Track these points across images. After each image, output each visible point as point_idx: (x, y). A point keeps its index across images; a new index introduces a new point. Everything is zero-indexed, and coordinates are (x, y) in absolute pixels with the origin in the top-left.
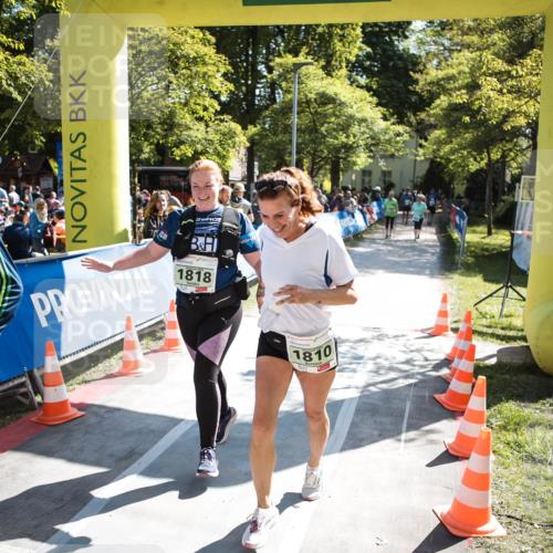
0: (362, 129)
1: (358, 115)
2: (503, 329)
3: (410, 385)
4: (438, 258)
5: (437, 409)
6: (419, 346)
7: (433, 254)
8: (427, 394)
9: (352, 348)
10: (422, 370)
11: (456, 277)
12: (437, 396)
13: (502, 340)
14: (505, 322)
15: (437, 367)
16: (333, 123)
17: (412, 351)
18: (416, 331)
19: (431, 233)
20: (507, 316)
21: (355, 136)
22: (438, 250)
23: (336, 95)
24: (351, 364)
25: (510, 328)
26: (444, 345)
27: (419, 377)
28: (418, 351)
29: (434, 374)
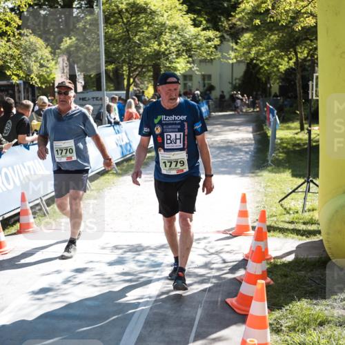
0: (174, 36)
1: (169, 23)
2: (304, 223)
3: (204, 290)
4: (252, 156)
5: (228, 315)
6: (218, 249)
7: (246, 153)
8: (219, 299)
9: (152, 255)
10: (218, 274)
11: (266, 174)
12: (229, 300)
13: (302, 235)
14: (307, 216)
15: (234, 269)
16: (146, 31)
17: (212, 254)
18: (219, 232)
19: (248, 132)
20: (309, 210)
21: (166, 44)
22: (252, 148)
23: (147, 4)
24: (147, 272)
25: (312, 222)
26: (243, 246)
27: (214, 281)
28: (217, 253)
29: (230, 276)
